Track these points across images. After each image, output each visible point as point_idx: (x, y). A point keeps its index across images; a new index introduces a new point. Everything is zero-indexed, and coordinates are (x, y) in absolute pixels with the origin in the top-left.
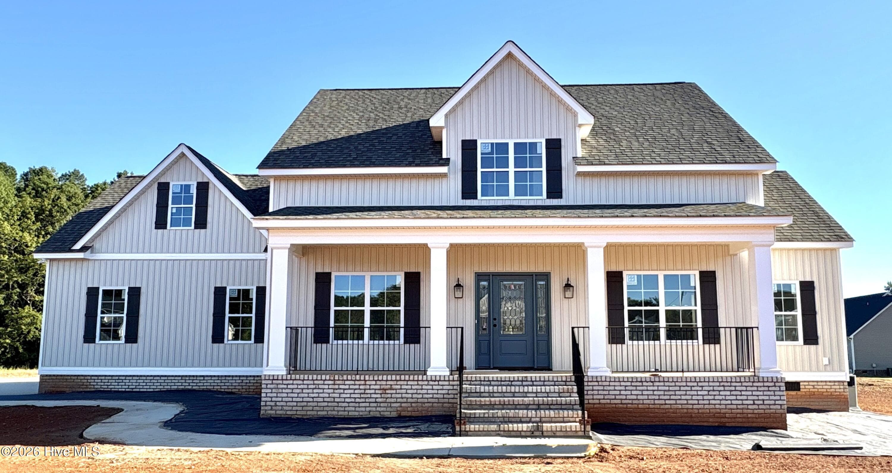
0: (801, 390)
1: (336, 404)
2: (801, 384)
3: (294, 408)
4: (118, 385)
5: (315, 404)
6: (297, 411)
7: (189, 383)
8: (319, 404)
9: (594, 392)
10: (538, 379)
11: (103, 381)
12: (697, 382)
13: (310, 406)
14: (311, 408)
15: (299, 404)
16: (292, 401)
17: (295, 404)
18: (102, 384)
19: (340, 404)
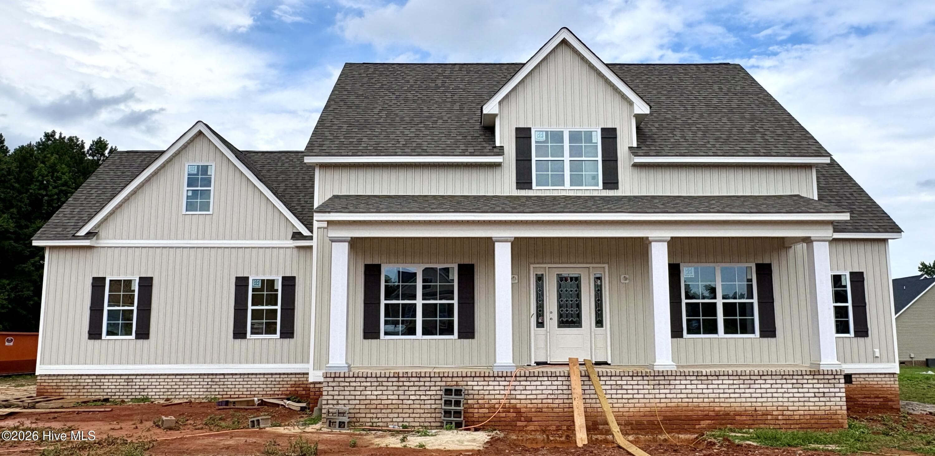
0: (853, 383)
1: (400, 402)
2: (853, 376)
3: (357, 407)
4: (128, 385)
5: (379, 402)
6: (360, 409)
7: (208, 382)
8: (383, 402)
9: (661, 386)
10: (605, 374)
11: (111, 380)
12: (761, 376)
13: (374, 404)
14: (374, 406)
15: (362, 402)
16: (355, 399)
17: (358, 402)
18: (110, 384)
19: (405, 402)
